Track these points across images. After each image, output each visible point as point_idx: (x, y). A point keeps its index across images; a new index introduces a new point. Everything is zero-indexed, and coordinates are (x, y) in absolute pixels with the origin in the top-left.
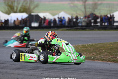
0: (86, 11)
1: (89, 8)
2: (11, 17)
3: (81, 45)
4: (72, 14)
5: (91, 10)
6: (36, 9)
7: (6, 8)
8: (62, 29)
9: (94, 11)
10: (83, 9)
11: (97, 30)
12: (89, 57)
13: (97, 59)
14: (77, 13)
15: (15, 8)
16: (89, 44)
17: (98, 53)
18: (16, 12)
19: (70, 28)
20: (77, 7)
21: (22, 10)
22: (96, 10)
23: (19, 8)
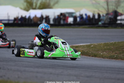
0: (108, 8)
1: (112, 5)
2: (30, 13)
3: (103, 43)
4: (94, 11)
5: (114, 7)
6: (56, 5)
7: (25, 4)
8: (83, 27)
9: (117, 8)
10: (106, 7)
11: (120, 28)
12: (112, 56)
13: (120, 58)
14: (99, 10)
15: (34, 5)
16: (111, 42)
17: (121, 51)
18: (35, 9)
19: (91, 26)
20: (99, 4)
21: (42, 7)
22: (119, 7)
23: (38, 5)
